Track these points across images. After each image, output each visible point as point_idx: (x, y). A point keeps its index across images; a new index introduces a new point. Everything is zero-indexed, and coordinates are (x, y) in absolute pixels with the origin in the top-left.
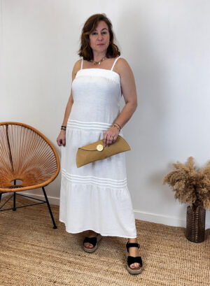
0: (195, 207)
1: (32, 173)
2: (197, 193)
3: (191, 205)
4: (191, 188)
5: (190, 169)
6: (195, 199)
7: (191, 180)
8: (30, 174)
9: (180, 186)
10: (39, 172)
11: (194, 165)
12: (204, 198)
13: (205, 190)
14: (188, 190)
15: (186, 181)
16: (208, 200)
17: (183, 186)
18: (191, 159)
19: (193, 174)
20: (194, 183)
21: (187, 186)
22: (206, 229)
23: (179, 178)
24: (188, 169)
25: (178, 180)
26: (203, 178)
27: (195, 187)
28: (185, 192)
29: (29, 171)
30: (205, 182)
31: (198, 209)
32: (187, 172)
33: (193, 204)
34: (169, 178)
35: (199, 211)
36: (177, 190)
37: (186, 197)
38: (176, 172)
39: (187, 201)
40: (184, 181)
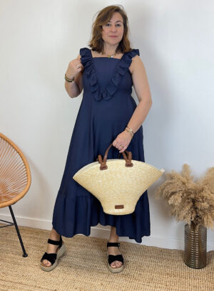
0: (194, 225)
2: (196, 208)
3: (189, 223)
4: (189, 203)
5: (188, 180)
6: (194, 215)
7: (188, 192)
11: (191, 175)
12: (205, 214)
13: (205, 205)
14: (186, 204)
15: (183, 194)
16: (210, 217)
17: (180, 200)
18: (185, 167)
19: (191, 185)
20: (192, 196)
21: (183, 201)
23: (174, 190)
24: (185, 180)
25: (173, 193)
26: (202, 190)
27: (194, 201)
28: (182, 207)
30: (204, 194)
31: (197, 227)
32: (184, 183)
33: (192, 222)
35: (199, 231)
36: (172, 206)
37: (184, 213)
38: (171, 183)
39: (184, 218)
40: (181, 195)
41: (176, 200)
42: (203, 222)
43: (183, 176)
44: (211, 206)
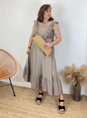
1: (5, 71)
2: (77, 80)
3: (74, 85)
4: (74, 77)
5: (74, 69)
6: (76, 82)
7: (74, 74)
8: (3, 72)
9: (69, 76)
10: (7, 71)
11: (75, 67)
12: (80, 81)
13: (81, 78)
16: (82, 83)
17: (71, 76)
18: (73, 64)
19: (75, 71)
20: (76, 75)
21: (72, 77)
22: (81, 95)
23: (69, 73)
24: (73, 69)
26: (79, 73)
27: (76, 77)
28: (72, 79)
29: (3, 70)
30: (80, 74)
31: (77, 86)
32: (73, 70)
33: (76, 84)
34: (65, 73)
35: (78, 88)
36: (68, 78)
37: (72, 81)
38: (68, 70)
39: (73, 83)
40: (71, 74)
41: (70, 76)
42: (80, 84)
43: (72, 68)
44: (82, 79)
